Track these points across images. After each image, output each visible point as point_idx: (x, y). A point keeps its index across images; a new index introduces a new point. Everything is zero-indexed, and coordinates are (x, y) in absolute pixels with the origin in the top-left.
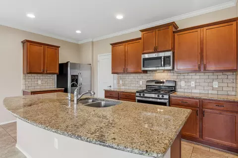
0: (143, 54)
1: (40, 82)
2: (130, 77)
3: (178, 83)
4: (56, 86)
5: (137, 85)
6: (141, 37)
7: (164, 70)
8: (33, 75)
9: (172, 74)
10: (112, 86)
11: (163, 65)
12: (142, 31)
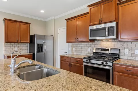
0: (90, 26)
1: (16, 49)
2: (81, 46)
3: (122, 51)
4: (28, 52)
5: (86, 52)
6: (88, 11)
7: (109, 40)
8: (11, 44)
9: (116, 43)
10: (68, 52)
11: (107, 35)
12: (89, 6)
